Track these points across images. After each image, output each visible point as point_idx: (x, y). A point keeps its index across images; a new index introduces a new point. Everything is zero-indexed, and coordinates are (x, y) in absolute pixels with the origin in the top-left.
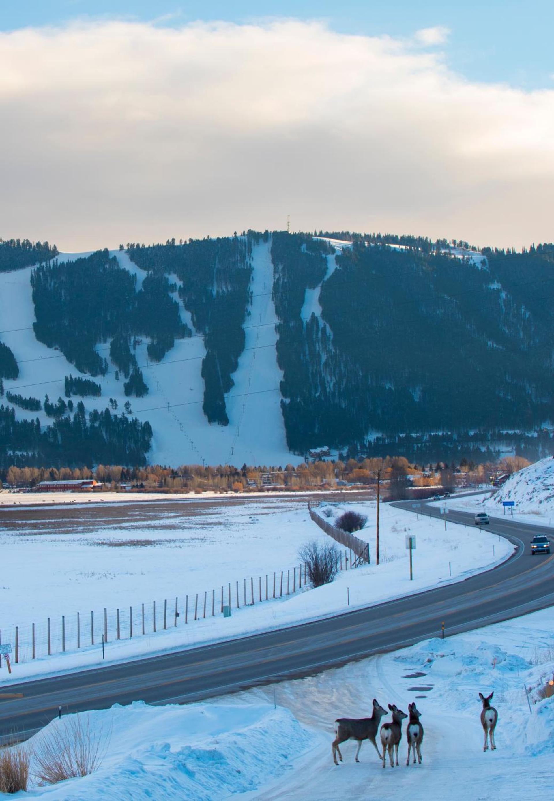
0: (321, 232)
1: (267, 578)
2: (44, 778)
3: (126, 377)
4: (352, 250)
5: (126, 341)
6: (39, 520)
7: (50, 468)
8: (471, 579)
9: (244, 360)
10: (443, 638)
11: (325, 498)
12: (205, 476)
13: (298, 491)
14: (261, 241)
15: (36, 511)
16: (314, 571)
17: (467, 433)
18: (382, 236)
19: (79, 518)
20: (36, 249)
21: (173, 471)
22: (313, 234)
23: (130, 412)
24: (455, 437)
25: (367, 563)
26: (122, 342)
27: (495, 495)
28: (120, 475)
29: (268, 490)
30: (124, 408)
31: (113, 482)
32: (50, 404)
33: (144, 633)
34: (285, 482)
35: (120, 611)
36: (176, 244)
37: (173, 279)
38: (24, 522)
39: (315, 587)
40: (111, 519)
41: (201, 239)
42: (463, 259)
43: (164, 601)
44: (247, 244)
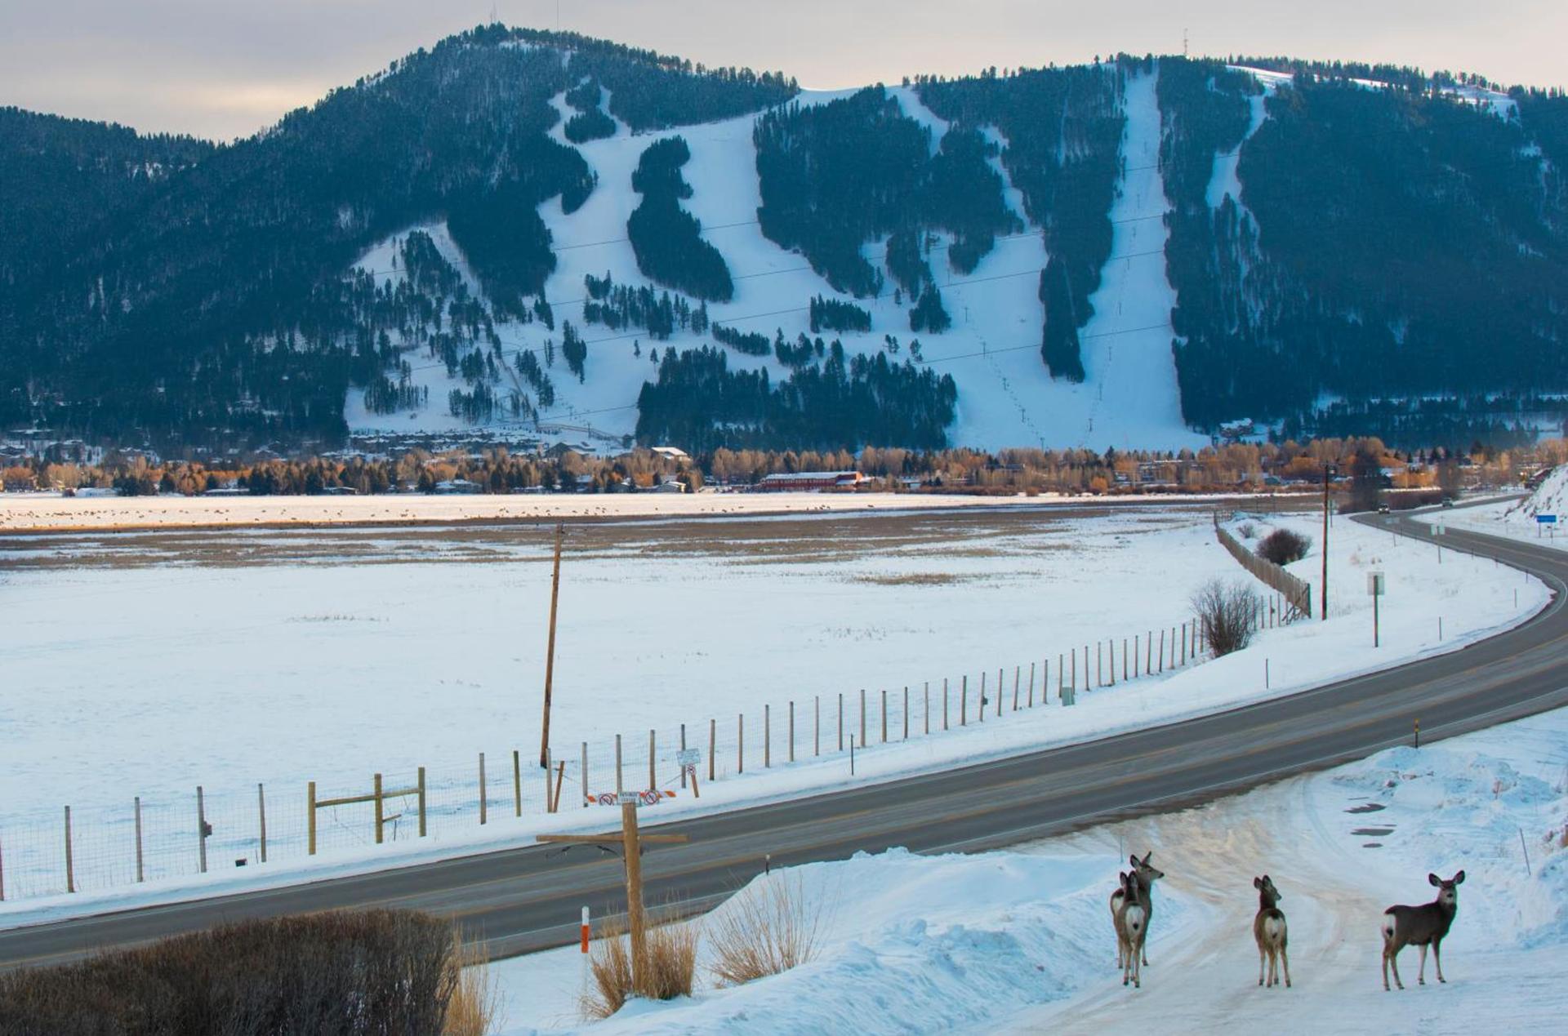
0: (1240, 58)
1: (1137, 641)
2: (725, 975)
3: (913, 299)
4: (1292, 88)
5: (914, 239)
6: (763, 538)
7: (784, 451)
8: (1474, 647)
9: (1111, 272)
10: (1417, 747)
11: (1243, 505)
12: (1044, 467)
13: (1200, 493)
14: (1140, 72)
15: (755, 524)
16: (1216, 629)
17: (1482, 399)
18: (1342, 65)
19: (831, 536)
20: (763, 83)
21: (990, 458)
22: (1228, 61)
23: (920, 359)
24: (1463, 404)
25: (1306, 617)
26: (906, 240)
27: (1526, 504)
28: (901, 464)
29: (1150, 491)
30: (910, 351)
31: (890, 477)
32: (786, 344)
33: (927, 732)
34: (1179, 479)
35: (887, 694)
36: (997, 77)
37: (993, 135)
38: (739, 542)
39: (1217, 656)
40: (883, 538)
41: (1039, 68)
42: (1477, 106)
43: (962, 679)
44: (1116, 77)
